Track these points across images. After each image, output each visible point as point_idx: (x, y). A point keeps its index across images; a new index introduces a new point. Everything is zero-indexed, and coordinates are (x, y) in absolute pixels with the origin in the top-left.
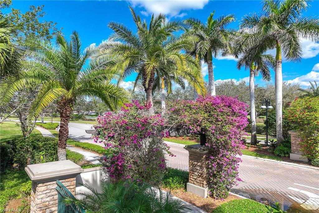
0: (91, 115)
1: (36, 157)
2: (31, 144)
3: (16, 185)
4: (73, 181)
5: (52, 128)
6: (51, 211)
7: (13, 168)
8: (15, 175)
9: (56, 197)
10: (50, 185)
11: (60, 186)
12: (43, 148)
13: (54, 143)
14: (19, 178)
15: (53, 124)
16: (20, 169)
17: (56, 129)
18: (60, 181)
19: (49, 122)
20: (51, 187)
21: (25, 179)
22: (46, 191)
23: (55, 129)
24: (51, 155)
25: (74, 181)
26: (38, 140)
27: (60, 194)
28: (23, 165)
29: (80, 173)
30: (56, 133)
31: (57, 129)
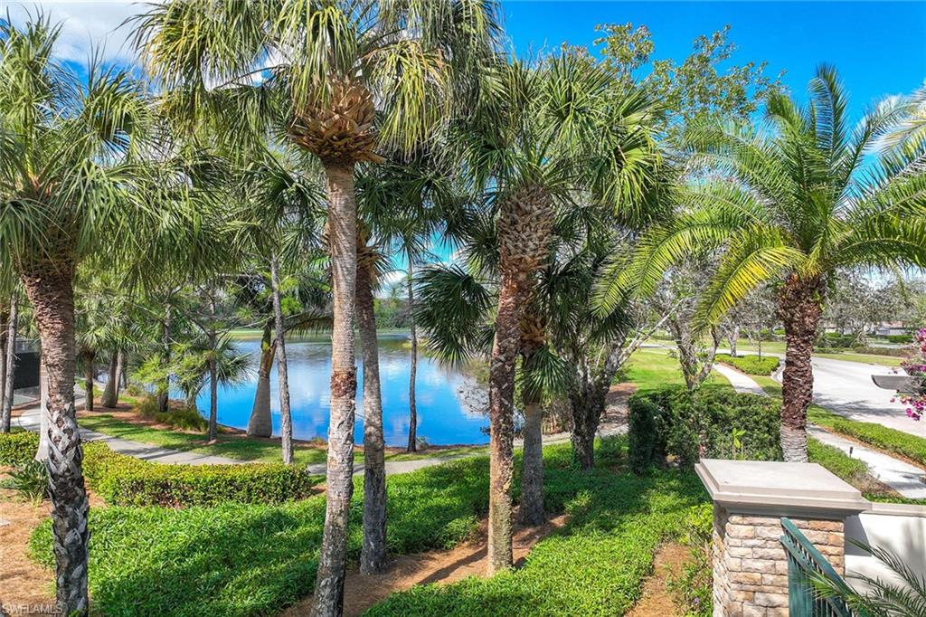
0: (886, 337)
1: (719, 446)
2: (705, 407)
3: (675, 509)
4: (837, 532)
5: (761, 370)
6: (769, 601)
7: (668, 465)
8: (672, 483)
9: (783, 566)
10: (762, 524)
11: (792, 537)
12: (736, 423)
13: (767, 412)
14: (681, 493)
15: (764, 360)
16: (682, 471)
17: (773, 374)
18: (791, 521)
19: (753, 353)
20: (765, 532)
21: (695, 499)
22: (751, 538)
23: (769, 374)
24: (762, 445)
25: (838, 534)
26: (724, 401)
27: (795, 560)
28: (688, 460)
29: (857, 512)
30: (771, 385)
31: (776, 376)
